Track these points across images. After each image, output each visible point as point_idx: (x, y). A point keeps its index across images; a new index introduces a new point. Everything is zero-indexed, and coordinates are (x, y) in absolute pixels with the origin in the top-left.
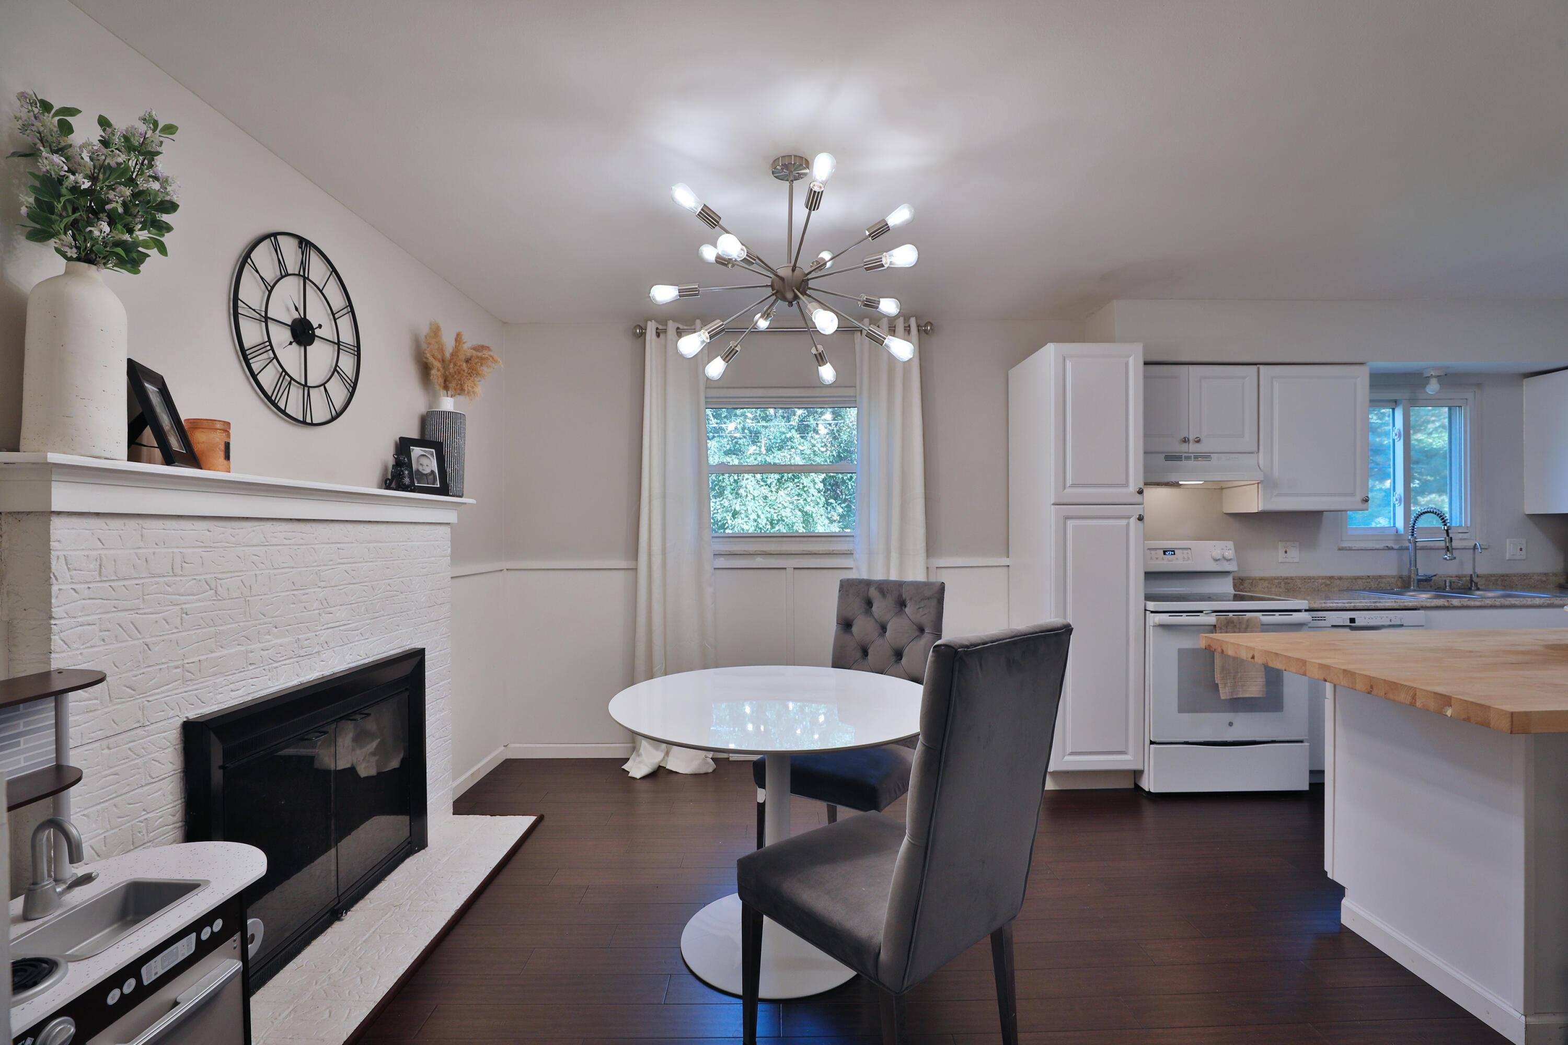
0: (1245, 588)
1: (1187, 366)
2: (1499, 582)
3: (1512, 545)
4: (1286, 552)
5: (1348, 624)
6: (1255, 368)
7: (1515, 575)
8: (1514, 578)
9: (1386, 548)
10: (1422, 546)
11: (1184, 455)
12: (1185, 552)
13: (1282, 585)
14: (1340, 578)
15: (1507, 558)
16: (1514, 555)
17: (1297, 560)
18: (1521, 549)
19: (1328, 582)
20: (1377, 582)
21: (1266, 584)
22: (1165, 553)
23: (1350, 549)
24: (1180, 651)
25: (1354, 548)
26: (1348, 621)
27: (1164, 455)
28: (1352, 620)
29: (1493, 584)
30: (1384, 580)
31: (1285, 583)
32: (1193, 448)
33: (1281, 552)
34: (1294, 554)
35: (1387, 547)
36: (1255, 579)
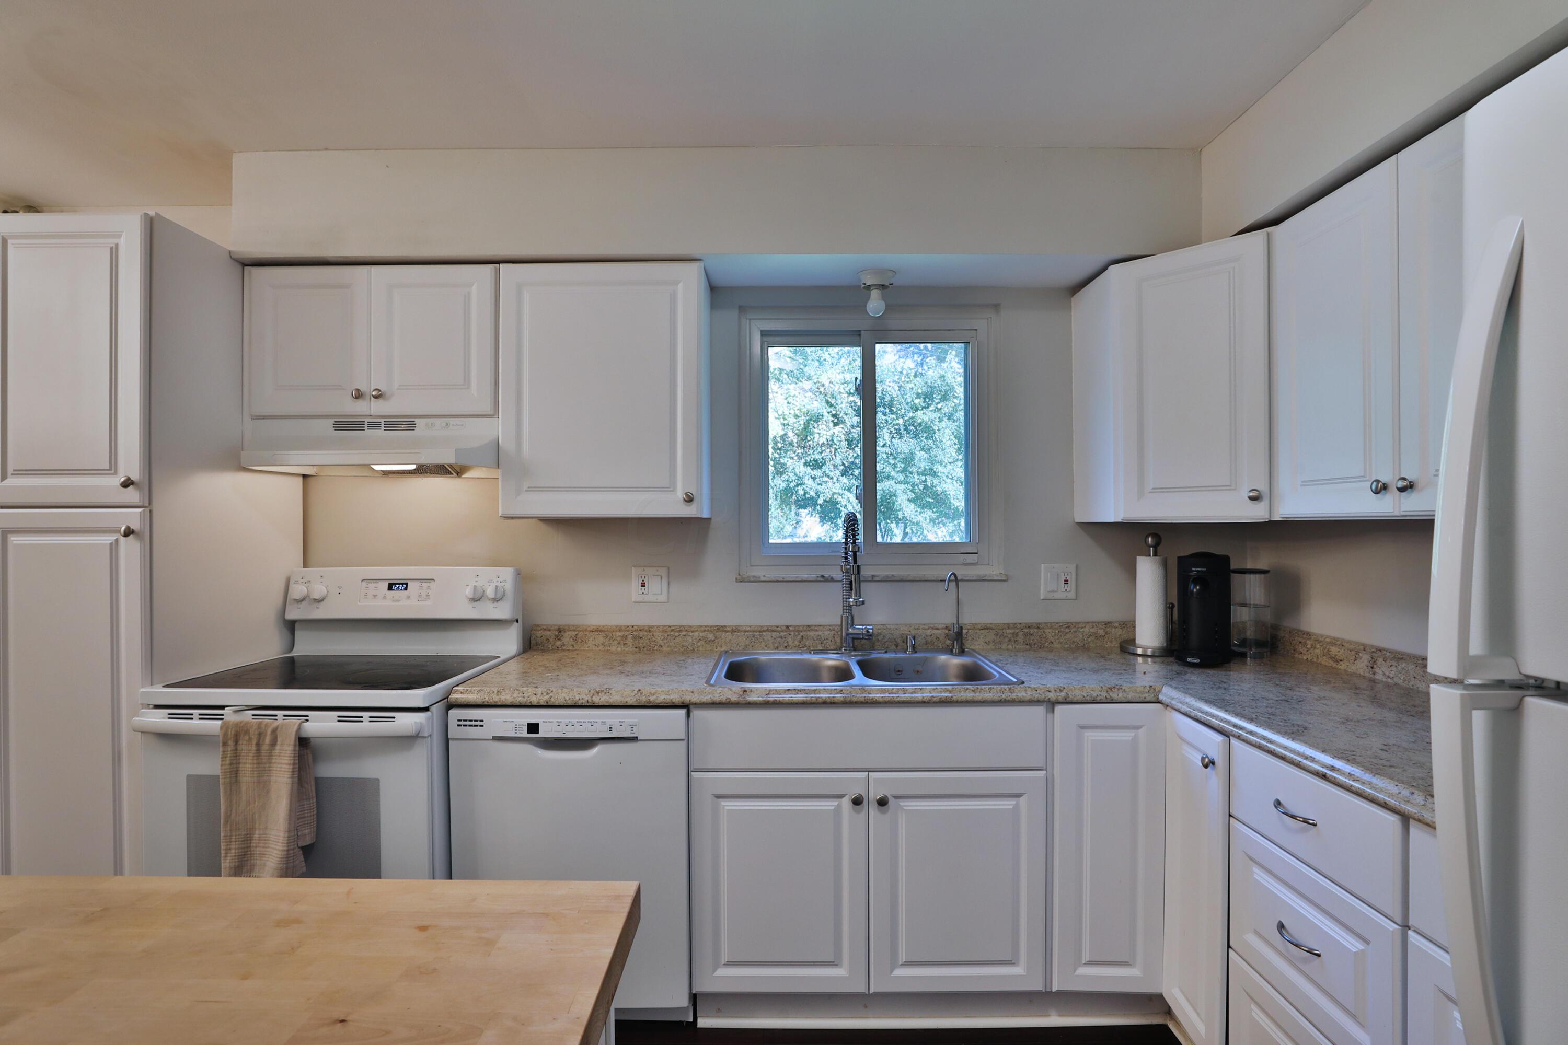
0: (564, 645)
1: (368, 267)
2: (1021, 638)
3: (1049, 574)
4: (643, 585)
5: (525, 734)
6: (489, 268)
7: (1051, 625)
8: (1047, 631)
9: (820, 579)
10: (887, 576)
11: (367, 420)
12: (425, 585)
13: (630, 641)
14: (735, 630)
15: (1042, 598)
16: (1053, 591)
17: (663, 598)
18: (1066, 582)
19: (711, 637)
20: (799, 637)
21: (600, 639)
22: (390, 587)
23: (757, 580)
24: (190, 778)
25: (763, 579)
26: (525, 728)
27: (332, 421)
28: (533, 728)
29: (1010, 640)
30: (812, 634)
31: (635, 638)
32: (377, 408)
33: (635, 585)
34: (657, 589)
35: (823, 576)
36: (585, 630)
